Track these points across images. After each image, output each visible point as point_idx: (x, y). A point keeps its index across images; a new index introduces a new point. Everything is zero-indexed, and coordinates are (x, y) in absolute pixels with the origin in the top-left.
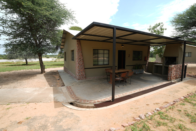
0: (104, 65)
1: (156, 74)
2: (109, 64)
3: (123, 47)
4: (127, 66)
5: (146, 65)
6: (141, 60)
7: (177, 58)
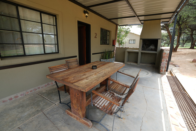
0: (45, 54)
1: (129, 63)
2: (58, 53)
3: (87, 16)
4: (93, 54)
5: (114, 51)
6: (108, 44)
7: (159, 40)
